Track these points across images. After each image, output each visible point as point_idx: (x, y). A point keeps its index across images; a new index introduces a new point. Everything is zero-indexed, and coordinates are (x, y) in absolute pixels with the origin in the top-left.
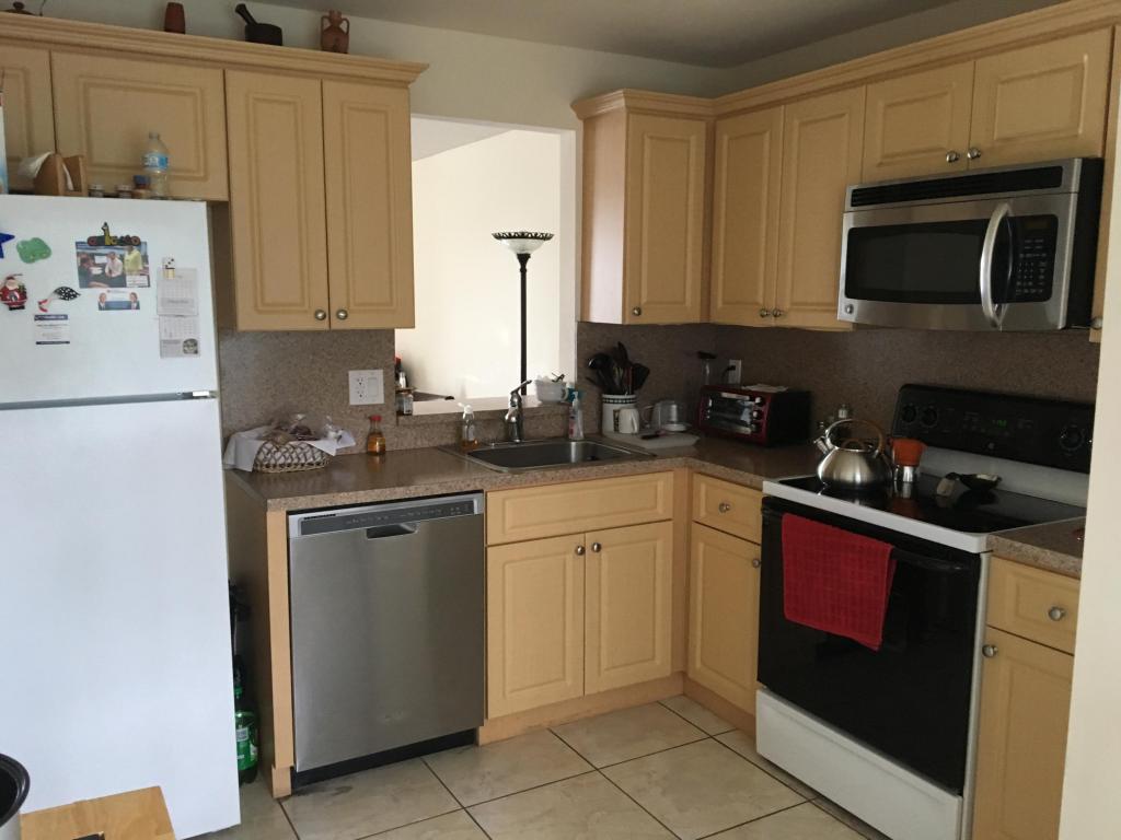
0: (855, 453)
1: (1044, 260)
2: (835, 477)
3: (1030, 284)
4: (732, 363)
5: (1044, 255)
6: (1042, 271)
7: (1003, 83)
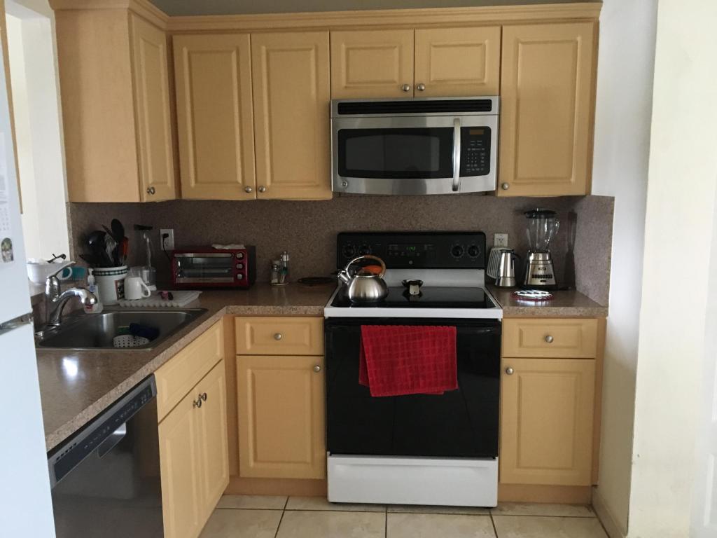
0: (370, 278)
1: (483, 152)
2: (362, 295)
3: (476, 165)
4: (163, 232)
5: (483, 149)
6: (483, 158)
7: (435, 46)
